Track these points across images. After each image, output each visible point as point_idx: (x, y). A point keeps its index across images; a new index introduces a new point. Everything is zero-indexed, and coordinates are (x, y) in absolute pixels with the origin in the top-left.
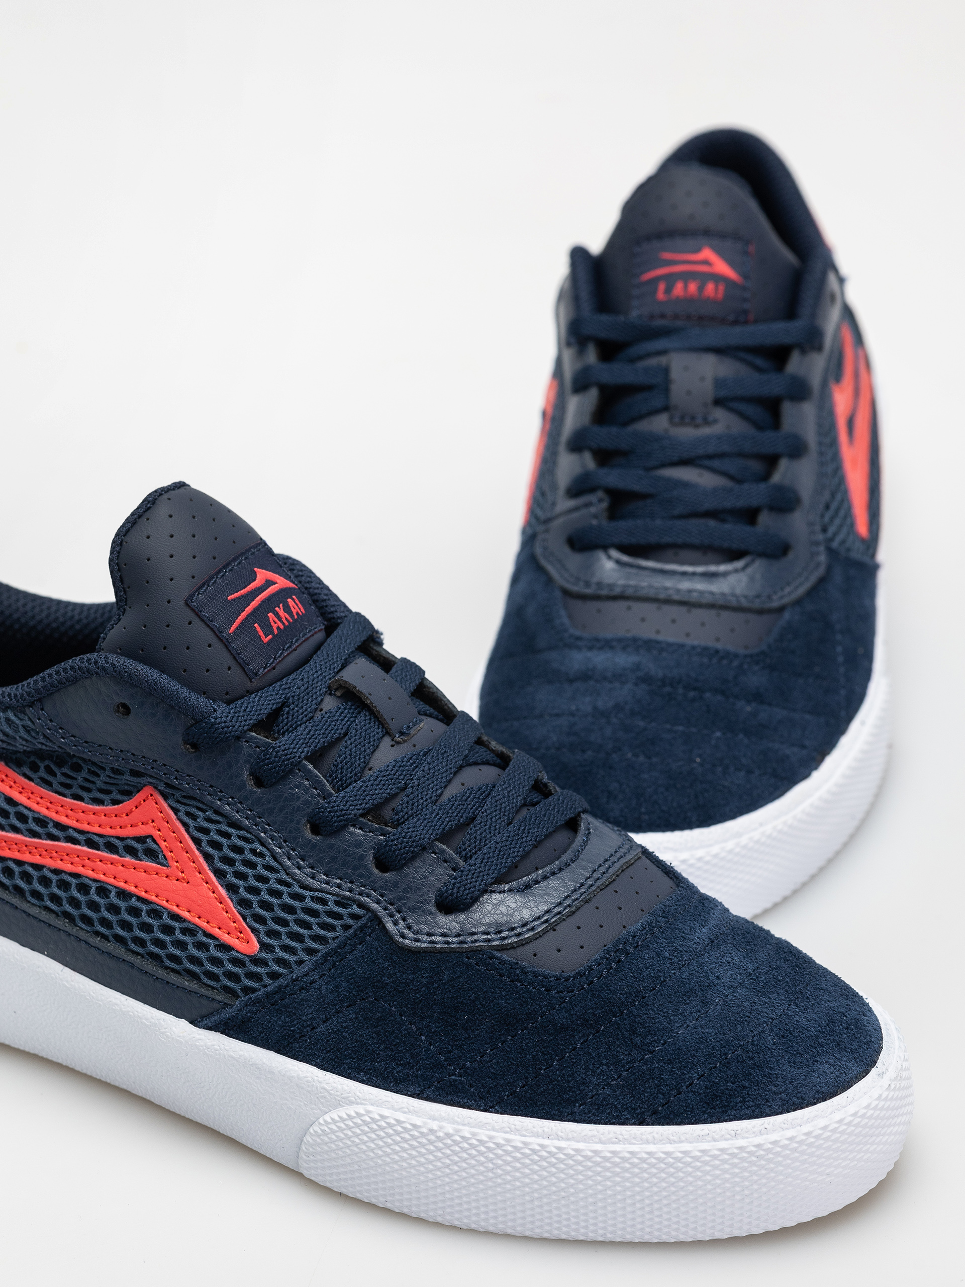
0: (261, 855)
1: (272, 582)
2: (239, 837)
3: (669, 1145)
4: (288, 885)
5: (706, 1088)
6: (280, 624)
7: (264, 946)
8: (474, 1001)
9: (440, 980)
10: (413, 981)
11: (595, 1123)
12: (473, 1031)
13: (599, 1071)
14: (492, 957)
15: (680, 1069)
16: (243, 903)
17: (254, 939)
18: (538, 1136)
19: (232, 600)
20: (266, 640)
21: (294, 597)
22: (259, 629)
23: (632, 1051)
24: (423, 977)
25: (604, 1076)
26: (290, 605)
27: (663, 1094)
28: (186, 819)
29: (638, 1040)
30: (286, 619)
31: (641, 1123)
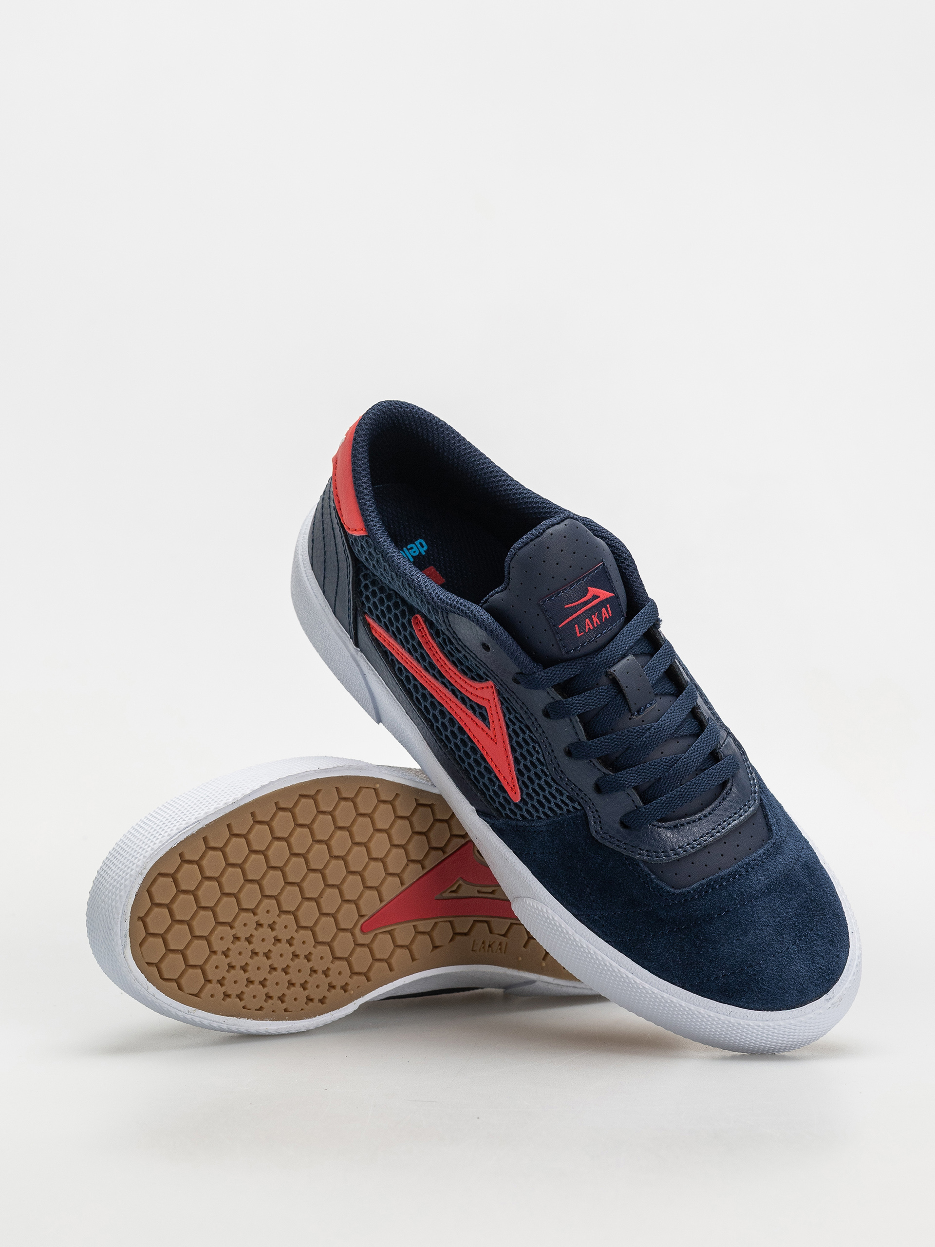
0: (538, 752)
1: (597, 596)
2: (529, 736)
3: (692, 1006)
4: (546, 775)
5: (724, 983)
6: (591, 626)
7: (522, 799)
8: (620, 884)
9: (607, 864)
10: (593, 858)
11: (659, 977)
12: (614, 899)
13: (670, 951)
14: (638, 865)
15: (714, 968)
16: (519, 772)
17: (519, 794)
18: (627, 970)
19: (567, 608)
20: (579, 635)
21: (608, 606)
22: (577, 628)
23: (692, 947)
24: (598, 858)
25: (672, 955)
26: (603, 612)
27: (699, 978)
28: (505, 711)
29: (698, 942)
30: (597, 622)
31: (683, 987)
